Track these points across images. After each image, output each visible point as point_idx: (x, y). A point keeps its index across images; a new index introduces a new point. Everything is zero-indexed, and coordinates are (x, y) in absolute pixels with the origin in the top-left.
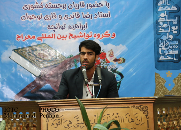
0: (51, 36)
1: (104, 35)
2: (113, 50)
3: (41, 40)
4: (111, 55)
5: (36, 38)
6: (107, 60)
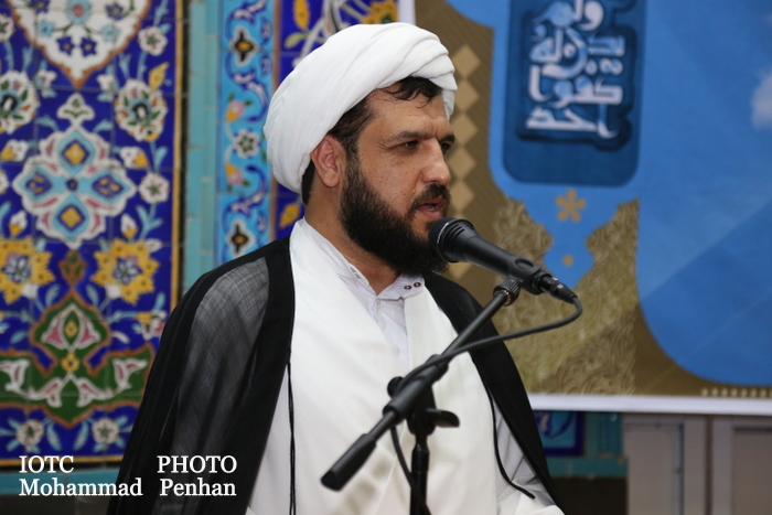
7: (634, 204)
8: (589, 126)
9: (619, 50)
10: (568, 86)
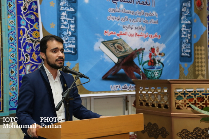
0: (125, 34)
1: (154, 36)
2: (159, 47)
3: (119, 36)
4: (158, 51)
5: (116, 34)
6: (155, 53)
7: (78, 64)
8: (71, 51)
9: (74, 39)
10: (67, 45)
